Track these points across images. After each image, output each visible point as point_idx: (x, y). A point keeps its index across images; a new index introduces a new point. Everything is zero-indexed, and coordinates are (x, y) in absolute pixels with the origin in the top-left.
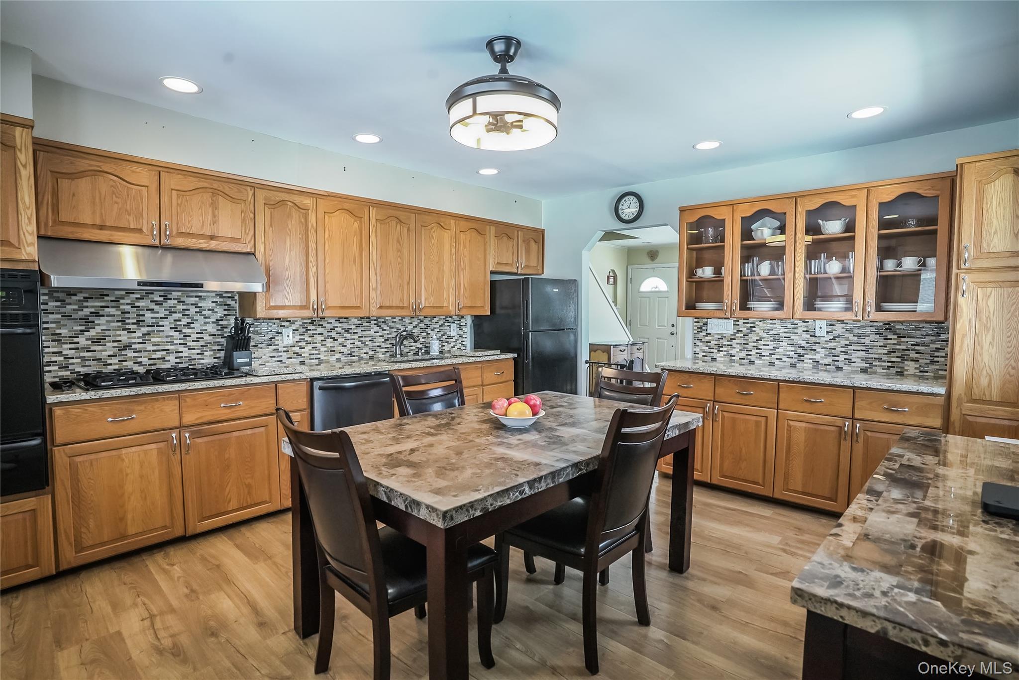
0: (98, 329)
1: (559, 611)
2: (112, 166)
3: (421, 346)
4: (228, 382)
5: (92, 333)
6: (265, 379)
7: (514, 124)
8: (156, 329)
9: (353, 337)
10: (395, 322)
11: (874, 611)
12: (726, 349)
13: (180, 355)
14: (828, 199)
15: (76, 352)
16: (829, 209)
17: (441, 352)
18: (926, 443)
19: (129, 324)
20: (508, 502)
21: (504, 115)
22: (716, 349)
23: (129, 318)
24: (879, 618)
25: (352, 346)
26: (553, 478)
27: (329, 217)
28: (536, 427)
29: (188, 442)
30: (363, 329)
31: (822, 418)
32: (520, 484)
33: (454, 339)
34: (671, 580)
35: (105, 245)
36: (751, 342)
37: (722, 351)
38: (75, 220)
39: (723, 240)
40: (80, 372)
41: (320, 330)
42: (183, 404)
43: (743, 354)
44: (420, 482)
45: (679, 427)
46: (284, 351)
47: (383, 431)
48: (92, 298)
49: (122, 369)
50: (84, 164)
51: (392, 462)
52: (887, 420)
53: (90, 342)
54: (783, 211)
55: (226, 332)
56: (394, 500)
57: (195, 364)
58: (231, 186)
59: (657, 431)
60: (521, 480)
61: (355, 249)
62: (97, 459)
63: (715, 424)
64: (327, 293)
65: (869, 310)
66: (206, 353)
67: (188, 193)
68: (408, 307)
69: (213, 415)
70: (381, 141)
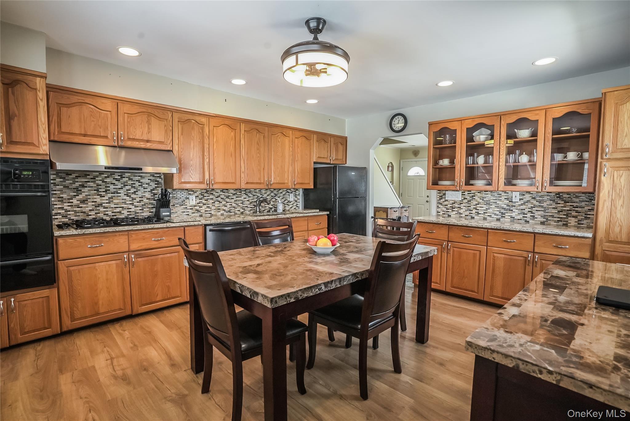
0: (84, 195)
1: (347, 364)
2: (91, 100)
3: (272, 207)
4: (157, 226)
5: (80, 197)
6: (177, 225)
7: (322, 70)
8: (116, 195)
9: (231, 201)
10: (256, 192)
11: (512, 354)
12: (457, 210)
13: (130, 210)
14: (521, 116)
15: (71, 208)
16: (522, 122)
17: (284, 211)
18: (571, 264)
19: (101, 192)
20: (311, 294)
21: (315, 65)
22: (451, 209)
23: (101, 189)
24: (514, 358)
25: (230, 206)
26: (340, 282)
27: (216, 129)
28: (334, 252)
29: (133, 260)
30: (237, 196)
31: (514, 252)
32: (319, 284)
33: (292, 203)
34: (416, 347)
35: (87, 146)
36: (472, 205)
37: (454, 211)
38: (70, 131)
39: (455, 143)
40: (73, 219)
41: (211, 197)
42: (130, 239)
43: (467, 213)
44: (260, 282)
45: (421, 254)
46: (190, 209)
47: (243, 254)
48: (80, 177)
49: (97, 218)
50: (75, 99)
51: (245, 271)
52: (555, 253)
53: (79, 202)
54: (492, 124)
55: (156, 197)
56: (244, 292)
57: (138, 216)
58: (158, 110)
59: (406, 256)
60: (320, 282)
61: (232, 149)
62: (82, 269)
63: (449, 255)
64: (215, 175)
65: (546, 185)
66: (144, 209)
67: (134, 115)
68: (263, 183)
69: (147, 245)
70: (247, 83)
